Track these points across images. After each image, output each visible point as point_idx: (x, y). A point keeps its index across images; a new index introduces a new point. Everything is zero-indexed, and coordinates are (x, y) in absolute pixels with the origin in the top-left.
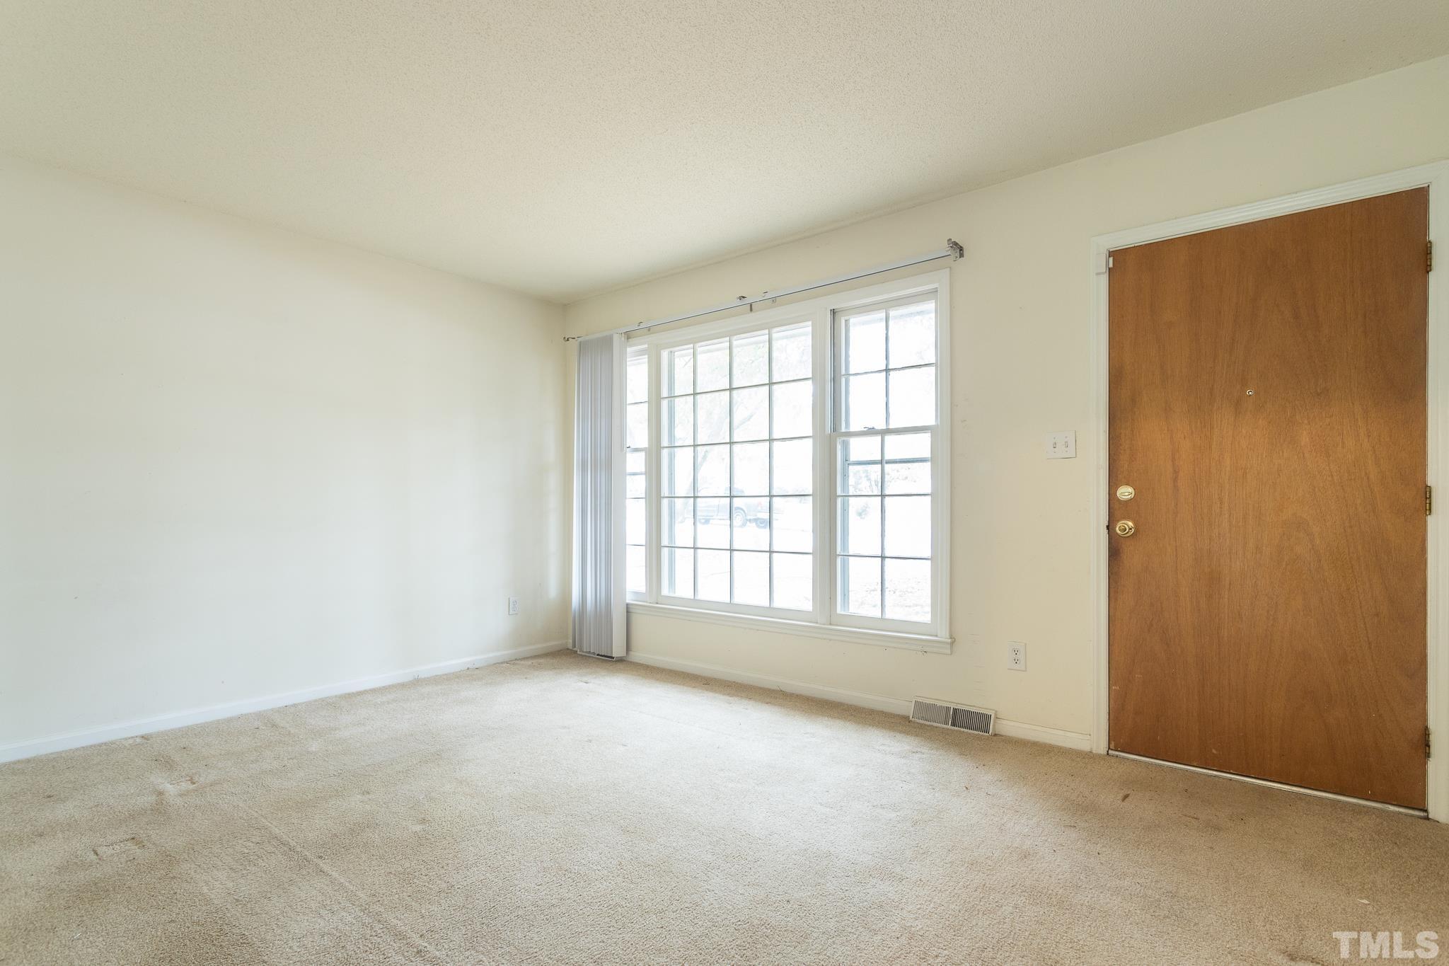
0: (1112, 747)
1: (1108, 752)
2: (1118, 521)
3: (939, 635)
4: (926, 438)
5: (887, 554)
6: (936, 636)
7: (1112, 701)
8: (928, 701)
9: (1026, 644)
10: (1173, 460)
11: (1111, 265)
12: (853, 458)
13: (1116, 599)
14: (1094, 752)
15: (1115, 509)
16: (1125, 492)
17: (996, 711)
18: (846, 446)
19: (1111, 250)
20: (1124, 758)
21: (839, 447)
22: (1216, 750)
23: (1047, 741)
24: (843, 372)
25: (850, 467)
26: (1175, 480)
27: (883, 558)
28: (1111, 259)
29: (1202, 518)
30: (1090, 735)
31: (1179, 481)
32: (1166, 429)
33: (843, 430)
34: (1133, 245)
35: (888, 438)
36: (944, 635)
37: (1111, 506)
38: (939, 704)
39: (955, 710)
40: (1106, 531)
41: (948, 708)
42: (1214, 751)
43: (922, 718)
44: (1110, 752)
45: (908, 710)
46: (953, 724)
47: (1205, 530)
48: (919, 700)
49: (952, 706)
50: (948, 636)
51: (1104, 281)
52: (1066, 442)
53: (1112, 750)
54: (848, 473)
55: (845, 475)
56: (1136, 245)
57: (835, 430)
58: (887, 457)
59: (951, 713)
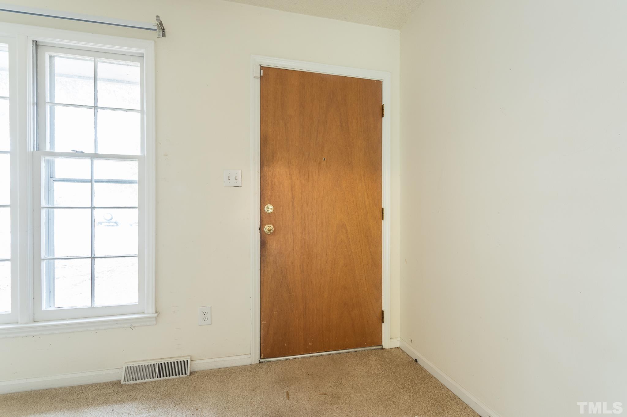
0: (262, 357)
1: (260, 361)
2: (265, 225)
3: (146, 312)
4: (134, 166)
5: (97, 255)
6: (143, 313)
7: (262, 331)
8: (137, 364)
9: (211, 306)
10: (292, 191)
11: (262, 75)
12: (58, 176)
13: (264, 271)
14: (253, 363)
15: (264, 218)
16: (270, 208)
17: (191, 356)
18: (51, 165)
19: (262, 66)
20: (268, 362)
21: (43, 164)
22: (311, 343)
23: (225, 366)
24: (48, 99)
25: (55, 183)
26: (293, 202)
27: (93, 258)
28: (262, 71)
29: (305, 223)
30: (250, 354)
31: (294, 203)
32: (289, 174)
33: (48, 149)
34: (273, 67)
35: (97, 162)
36: (150, 311)
37: (261, 216)
38: (146, 363)
39: (160, 365)
40: (259, 231)
41: (154, 365)
42: (310, 344)
43: (133, 379)
44: (261, 360)
45: (119, 374)
46: (159, 376)
47: (306, 229)
48: (130, 365)
49: (158, 362)
50: (154, 311)
51: (258, 81)
52: (236, 176)
53: (262, 359)
54: (53, 189)
55: (50, 190)
56: (275, 67)
57: (38, 149)
58: (96, 177)
59: (157, 368)
